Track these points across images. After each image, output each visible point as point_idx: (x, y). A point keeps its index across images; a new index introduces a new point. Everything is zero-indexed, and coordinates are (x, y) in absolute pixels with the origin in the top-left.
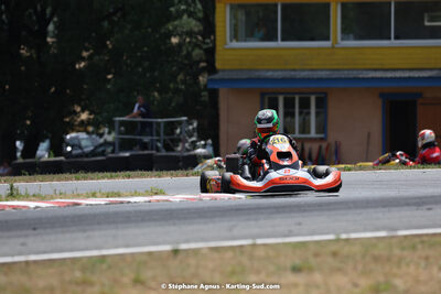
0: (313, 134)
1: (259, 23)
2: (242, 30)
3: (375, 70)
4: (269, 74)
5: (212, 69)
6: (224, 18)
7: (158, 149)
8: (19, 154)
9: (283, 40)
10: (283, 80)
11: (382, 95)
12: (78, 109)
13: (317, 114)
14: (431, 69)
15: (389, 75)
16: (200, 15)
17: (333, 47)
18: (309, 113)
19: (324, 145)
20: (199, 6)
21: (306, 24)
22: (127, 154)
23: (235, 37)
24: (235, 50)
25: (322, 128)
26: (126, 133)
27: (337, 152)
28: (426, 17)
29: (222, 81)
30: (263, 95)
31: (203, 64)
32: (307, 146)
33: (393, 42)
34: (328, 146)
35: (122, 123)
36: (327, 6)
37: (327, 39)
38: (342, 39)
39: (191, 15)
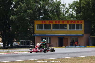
0: (49, 43)
1: (41, 27)
2: (38, 28)
3: (57, 34)
4: (42, 34)
5: (34, 34)
6: (36, 26)
7: (26, 45)
8: (6, 45)
9: (44, 29)
10: (44, 35)
11: (58, 37)
12: (15, 39)
13: (49, 40)
14: (65, 34)
15: (60, 35)
16: (32, 26)
17: (51, 31)
18: (48, 40)
19: (50, 44)
20: (32, 24)
21: (47, 27)
22: (22, 46)
23: (37, 29)
24: (37, 31)
25: (50, 42)
26: (22, 42)
27: (52, 45)
28: (64, 26)
29: (36, 35)
30: (41, 37)
31: (33, 33)
32: (48, 45)
33: (60, 30)
34: (51, 45)
35: (21, 41)
36: (50, 25)
37: (51, 29)
38: (53, 29)
39: (31, 26)
